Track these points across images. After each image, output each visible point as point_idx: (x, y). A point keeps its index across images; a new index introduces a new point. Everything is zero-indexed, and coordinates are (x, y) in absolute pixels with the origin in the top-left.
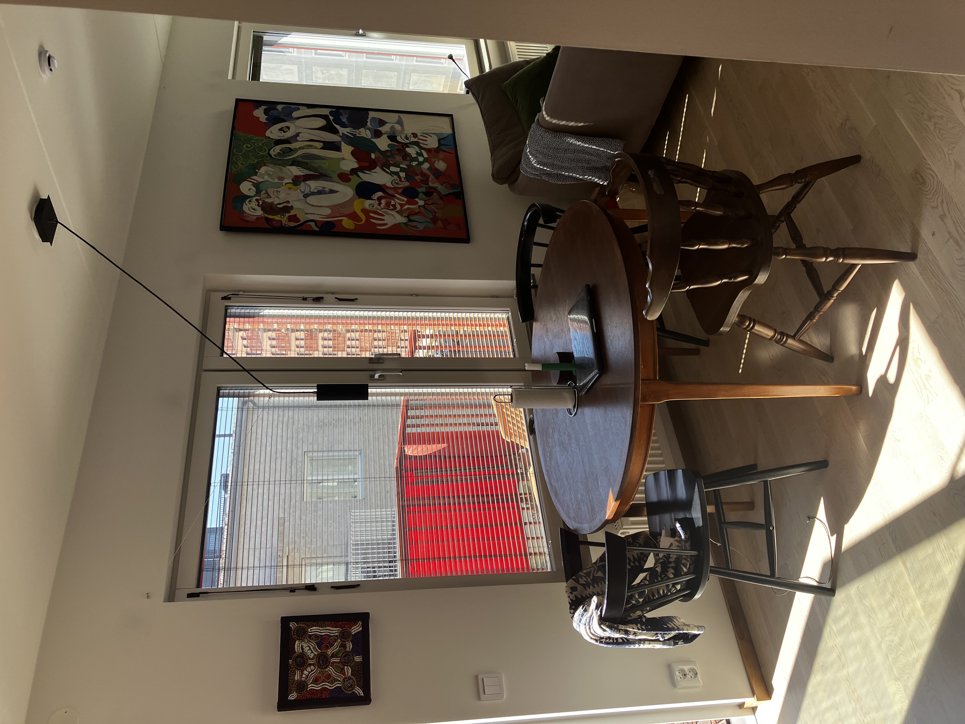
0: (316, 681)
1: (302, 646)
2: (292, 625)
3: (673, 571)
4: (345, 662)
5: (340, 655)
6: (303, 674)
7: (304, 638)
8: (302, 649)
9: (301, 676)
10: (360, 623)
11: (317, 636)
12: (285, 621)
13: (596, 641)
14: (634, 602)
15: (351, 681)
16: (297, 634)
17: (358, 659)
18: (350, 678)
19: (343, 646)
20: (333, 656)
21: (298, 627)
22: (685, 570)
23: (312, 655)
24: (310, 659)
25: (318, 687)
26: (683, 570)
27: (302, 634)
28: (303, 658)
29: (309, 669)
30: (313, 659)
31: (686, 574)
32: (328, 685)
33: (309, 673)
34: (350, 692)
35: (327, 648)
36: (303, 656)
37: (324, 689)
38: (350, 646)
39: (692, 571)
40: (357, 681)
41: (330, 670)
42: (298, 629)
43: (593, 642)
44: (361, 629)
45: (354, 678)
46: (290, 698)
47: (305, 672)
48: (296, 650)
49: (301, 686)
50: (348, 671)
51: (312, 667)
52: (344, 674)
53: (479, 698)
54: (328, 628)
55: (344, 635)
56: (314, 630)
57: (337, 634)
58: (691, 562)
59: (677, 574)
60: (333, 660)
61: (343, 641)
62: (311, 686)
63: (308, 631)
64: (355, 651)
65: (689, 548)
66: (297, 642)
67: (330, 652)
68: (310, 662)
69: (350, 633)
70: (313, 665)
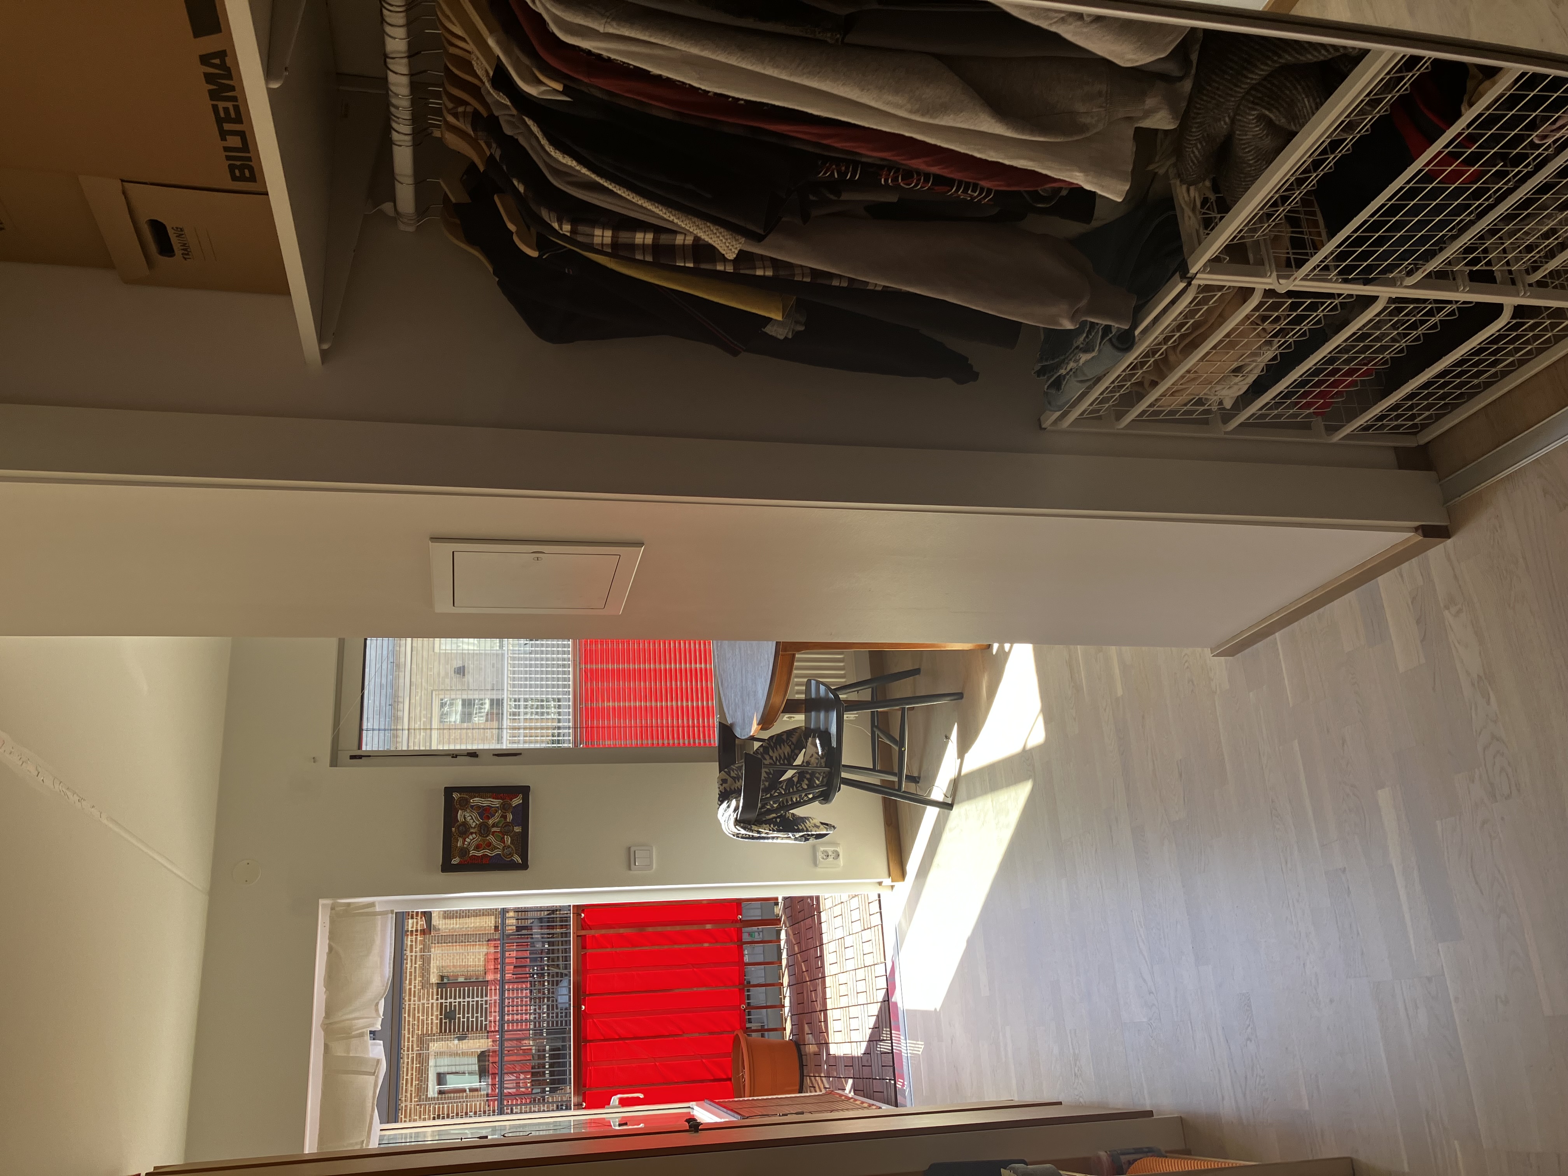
0: (478, 848)
1: (464, 815)
2: (455, 795)
3: (807, 782)
4: (506, 832)
5: (501, 825)
6: (465, 841)
7: (467, 808)
8: (465, 818)
9: (464, 844)
10: (521, 796)
11: (479, 807)
12: (449, 791)
13: (734, 835)
14: (768, 807)
15: (510, 849)
16: (460, 805)
17: (518, 829)
18: (509, 847)
19: (505, 817)
20: (493, 826)
21: (460, 797)
22: (817, 782)
23: (474, 824)
24: (472, 828)
25: (479, 854)
26: (816, 783)
27: (464, 804)
28: (465, 827)
29: (471, 837)
30: (475, 828)
31: (818, 786)
32: (488, 852)
33: (471, 840)
34: (509, 859)
35: (489, 818)
36: (465, 824)
37: (485, 856)
38: (510, 817)
39: (825, 783)
40: (516, 850)
41: (491, 838)
42: (461, 799)
43: (732, 836)
44: (521, 801)
45: (512, 847)
46: (453, 862)
47: (467, 840)
48: (459, 819)
49: (464, 852)
50: (508, 840)
51: (474, 835)
52: (504, 842)
53: (630, 869)
54: (489, 799)
55: (505, 807)
56: (476, 801)
57: (498, 805)
58: (824, 775)
59: (811, 786)
60: (494, 829)
61: (504, 813)
62: (472, 853)
63: (470, 802)
64: (514, 822)
65: (823, 764)
66: (460, 811)
67: (490, 822)
68: (472, 830)
69: (511, 805)
70: (475, 833)
